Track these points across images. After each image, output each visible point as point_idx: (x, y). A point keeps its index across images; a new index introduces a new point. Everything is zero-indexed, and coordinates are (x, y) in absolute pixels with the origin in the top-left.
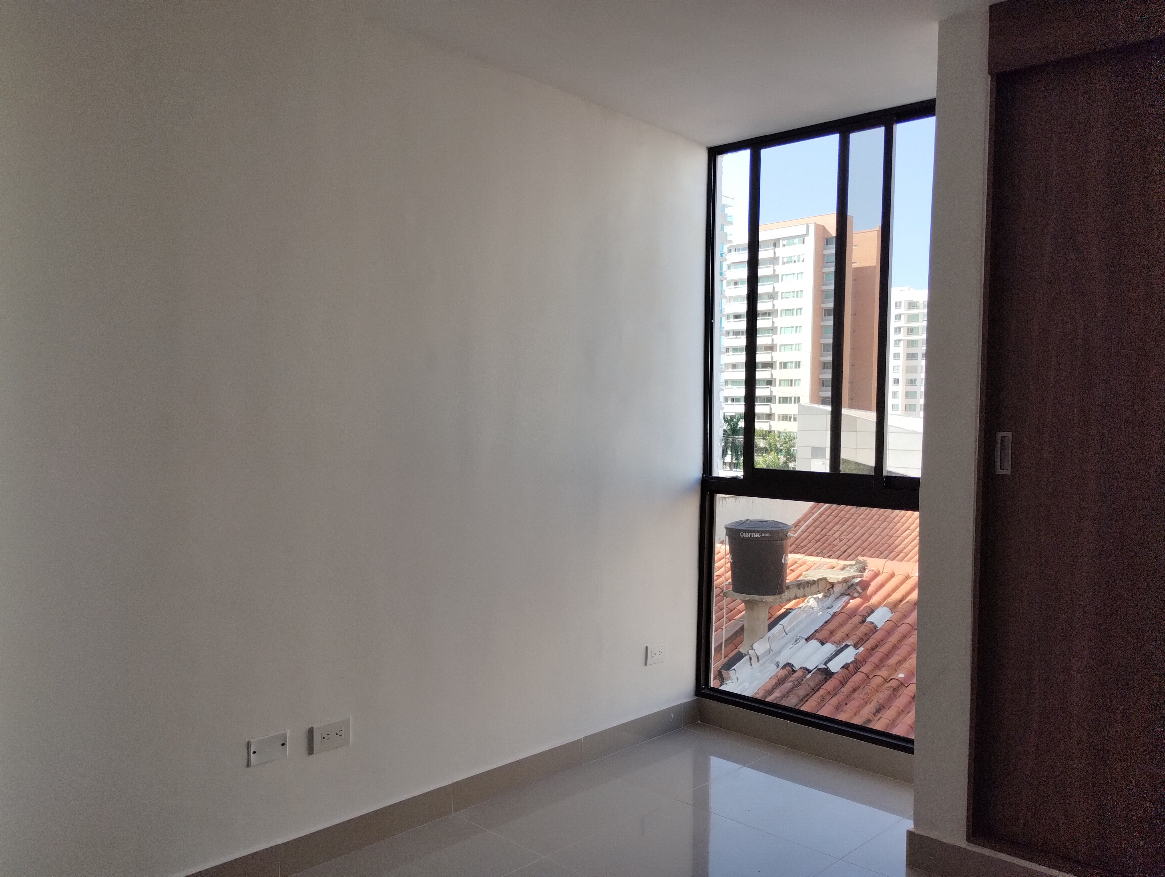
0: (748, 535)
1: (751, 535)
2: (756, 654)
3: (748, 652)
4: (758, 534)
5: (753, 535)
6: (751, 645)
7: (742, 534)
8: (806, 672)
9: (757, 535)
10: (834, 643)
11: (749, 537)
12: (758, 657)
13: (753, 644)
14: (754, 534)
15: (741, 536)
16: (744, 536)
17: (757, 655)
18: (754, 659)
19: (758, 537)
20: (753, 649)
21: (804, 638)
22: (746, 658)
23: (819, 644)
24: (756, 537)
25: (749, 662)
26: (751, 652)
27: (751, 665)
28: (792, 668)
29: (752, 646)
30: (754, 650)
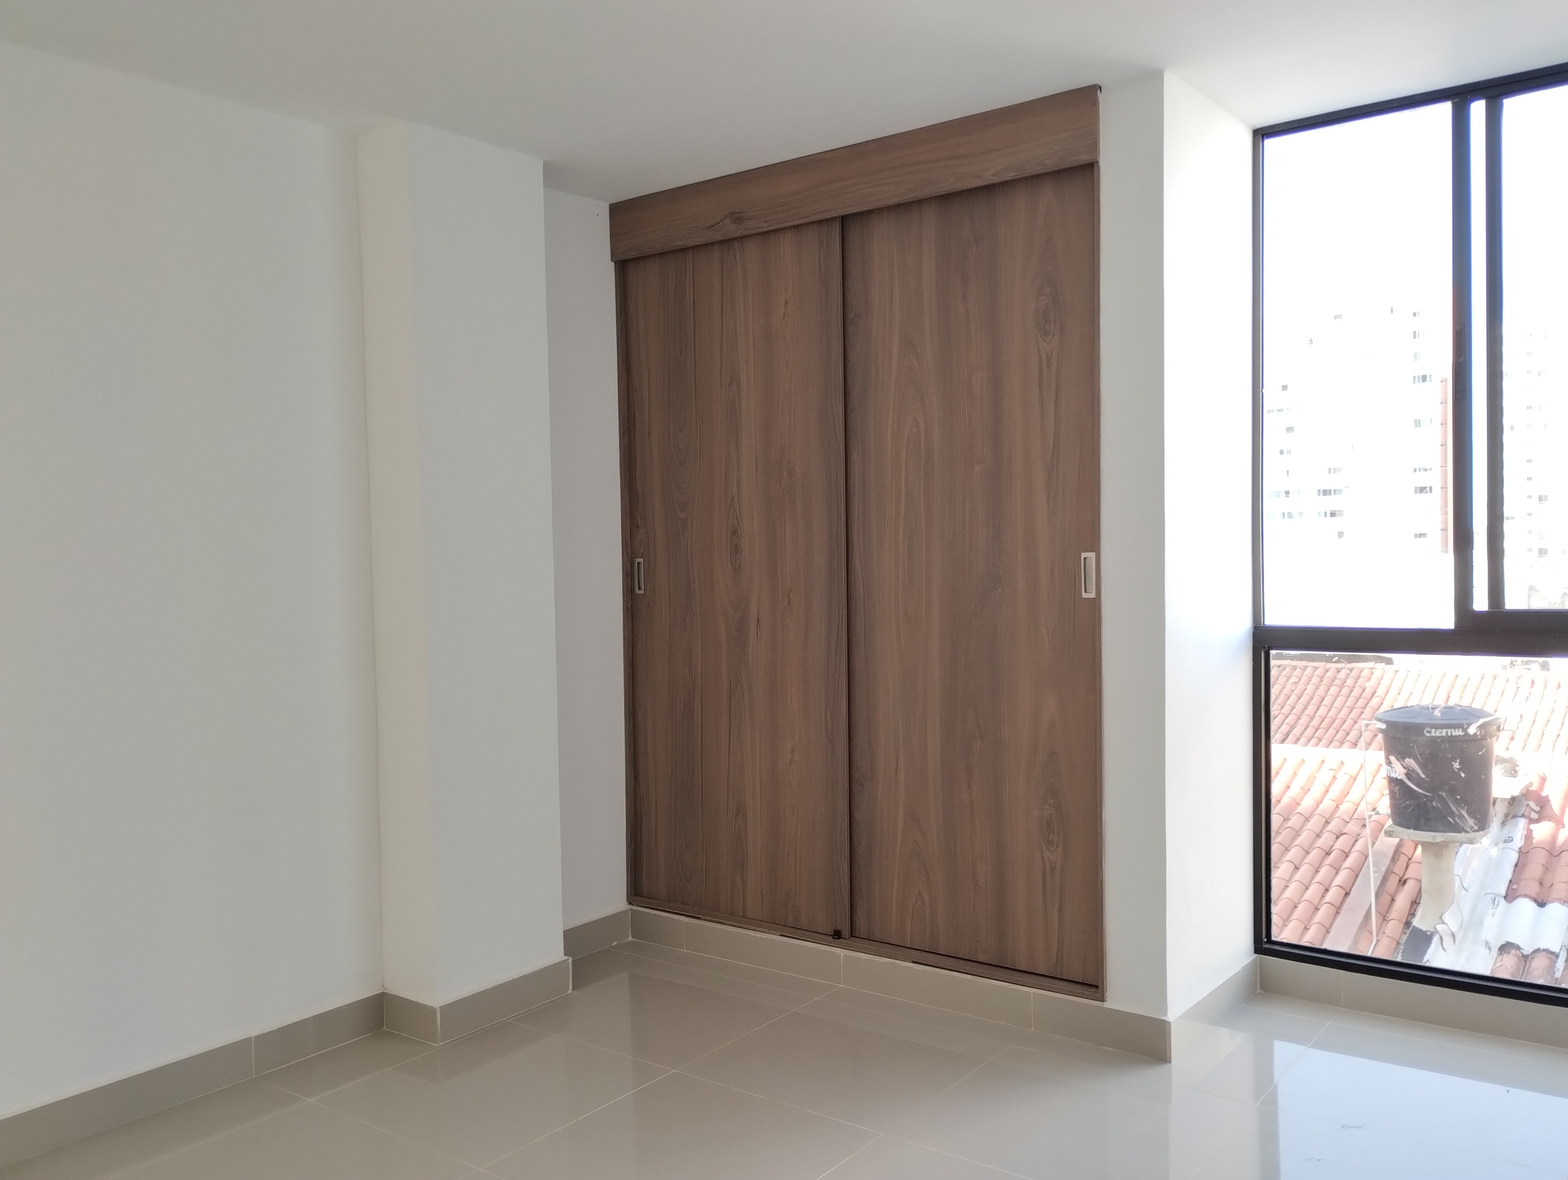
0: (1441, 733)
1: (1447, 733)
2: (1450, 930)
3: (1435, 929)
4: (1460, 730)
5: (1451, 732)
6: (1440, 916)
7: (1430, 732)
8: (1553, 957)
9: (1458, 731)
10: (1562, 901)
11: (1442, 736)
12: (1453, 936)
13: (1442, 914)
14: (1453, 730)
15: (1428, 735)
16: (1433, 734)
17: (1452, 932)
18: (1447, 940)
19: (1459, 735)
20: (1444, 923)
21: (1501, 897)
22: (1436, 939)
23: (1534, 905)
24: (1456, 736)
25: (1441, 946)
26: (1440, 927)
27: (1444, 949)
28: (1520, 952)
29: (1441, 918)
30: (1446, 924)
